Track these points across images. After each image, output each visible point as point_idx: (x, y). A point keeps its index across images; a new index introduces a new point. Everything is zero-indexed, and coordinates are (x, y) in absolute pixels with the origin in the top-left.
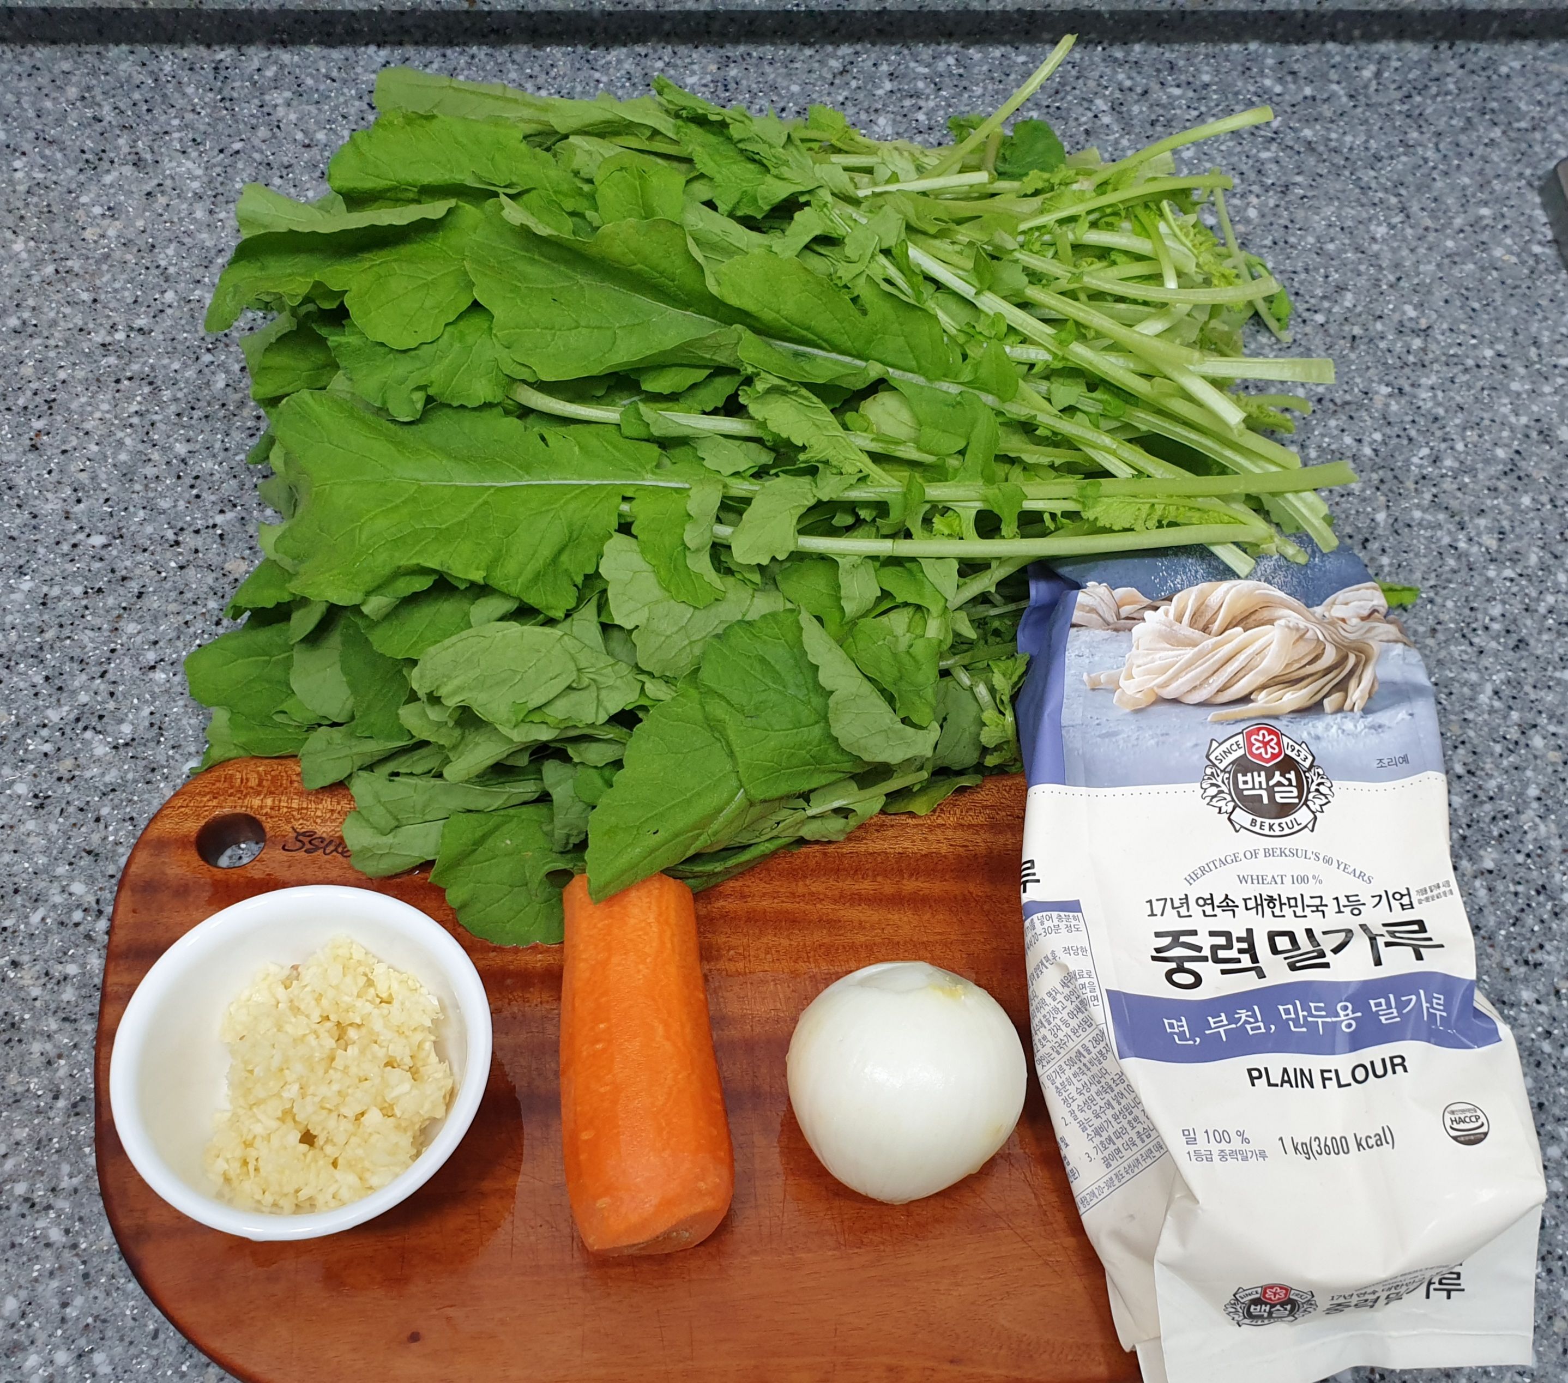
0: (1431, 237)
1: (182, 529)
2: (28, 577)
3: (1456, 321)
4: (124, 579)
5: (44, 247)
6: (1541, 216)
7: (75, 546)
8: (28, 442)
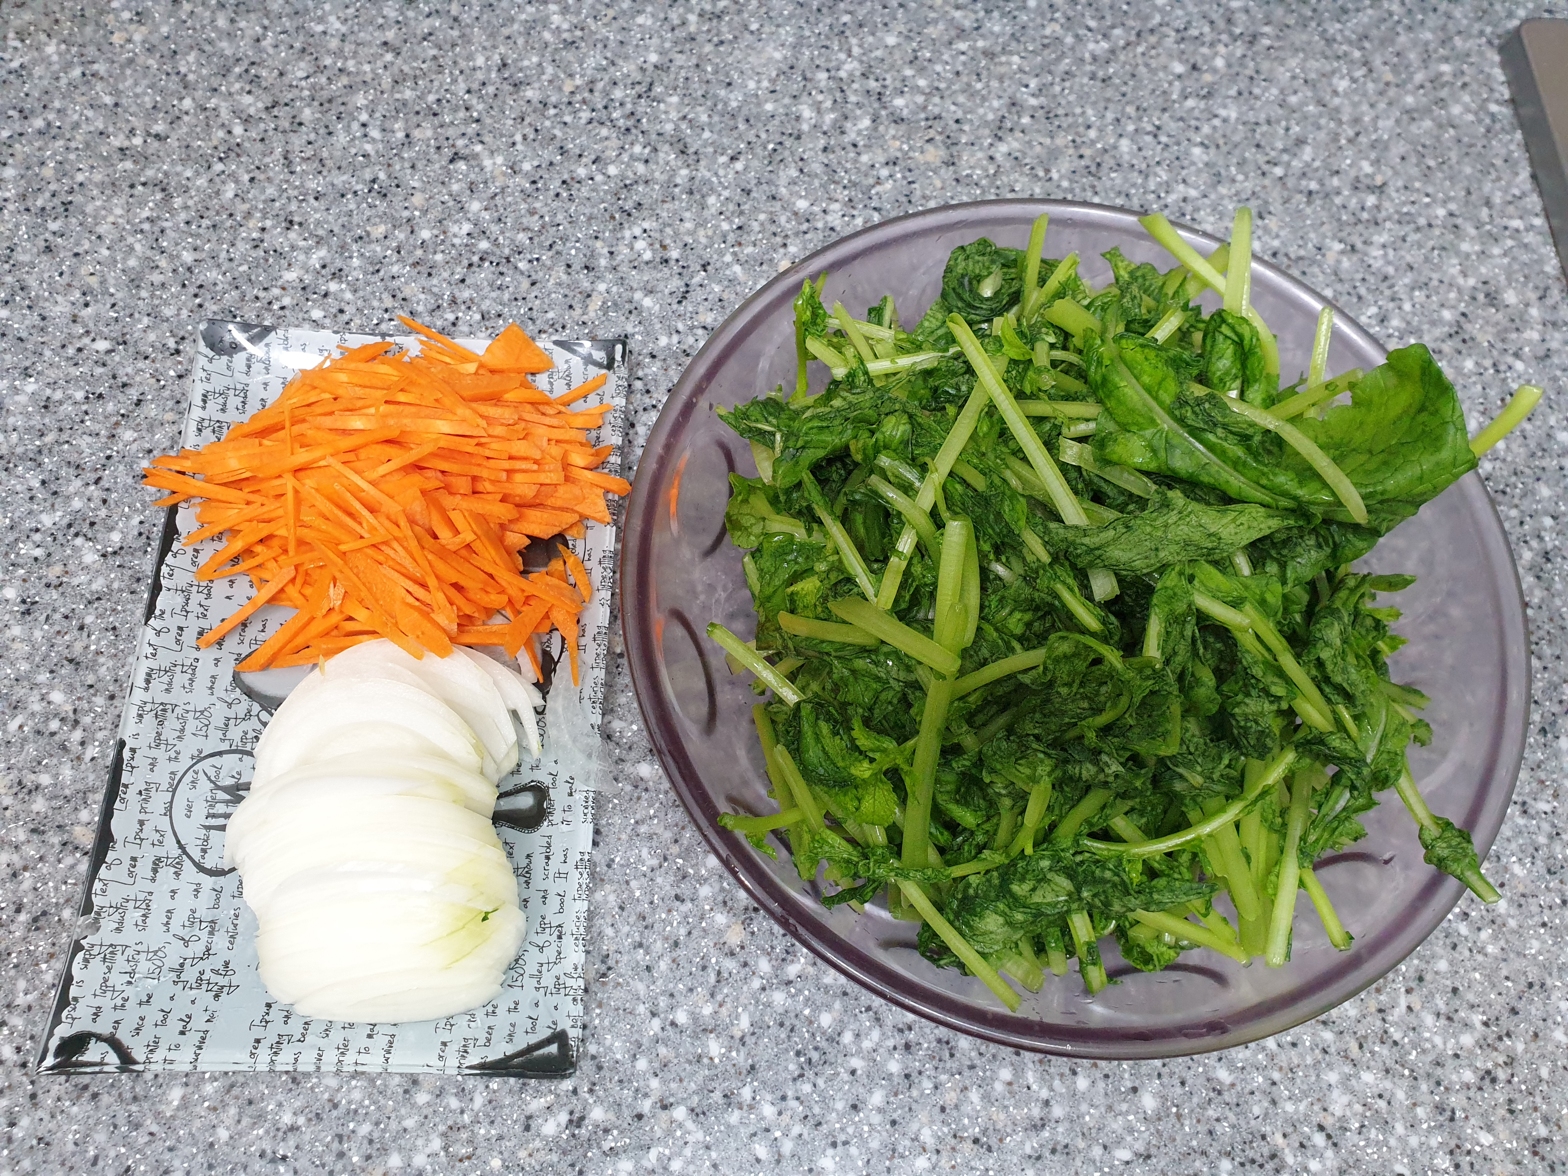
0: (1392, 92)
1: (183, 338)
2: (32, 380)
3: (1412, 179)
4: (124, 385)
5: (74, 50)
6: (1499, 75)
7: (80, 350)
8: (43, 244)
